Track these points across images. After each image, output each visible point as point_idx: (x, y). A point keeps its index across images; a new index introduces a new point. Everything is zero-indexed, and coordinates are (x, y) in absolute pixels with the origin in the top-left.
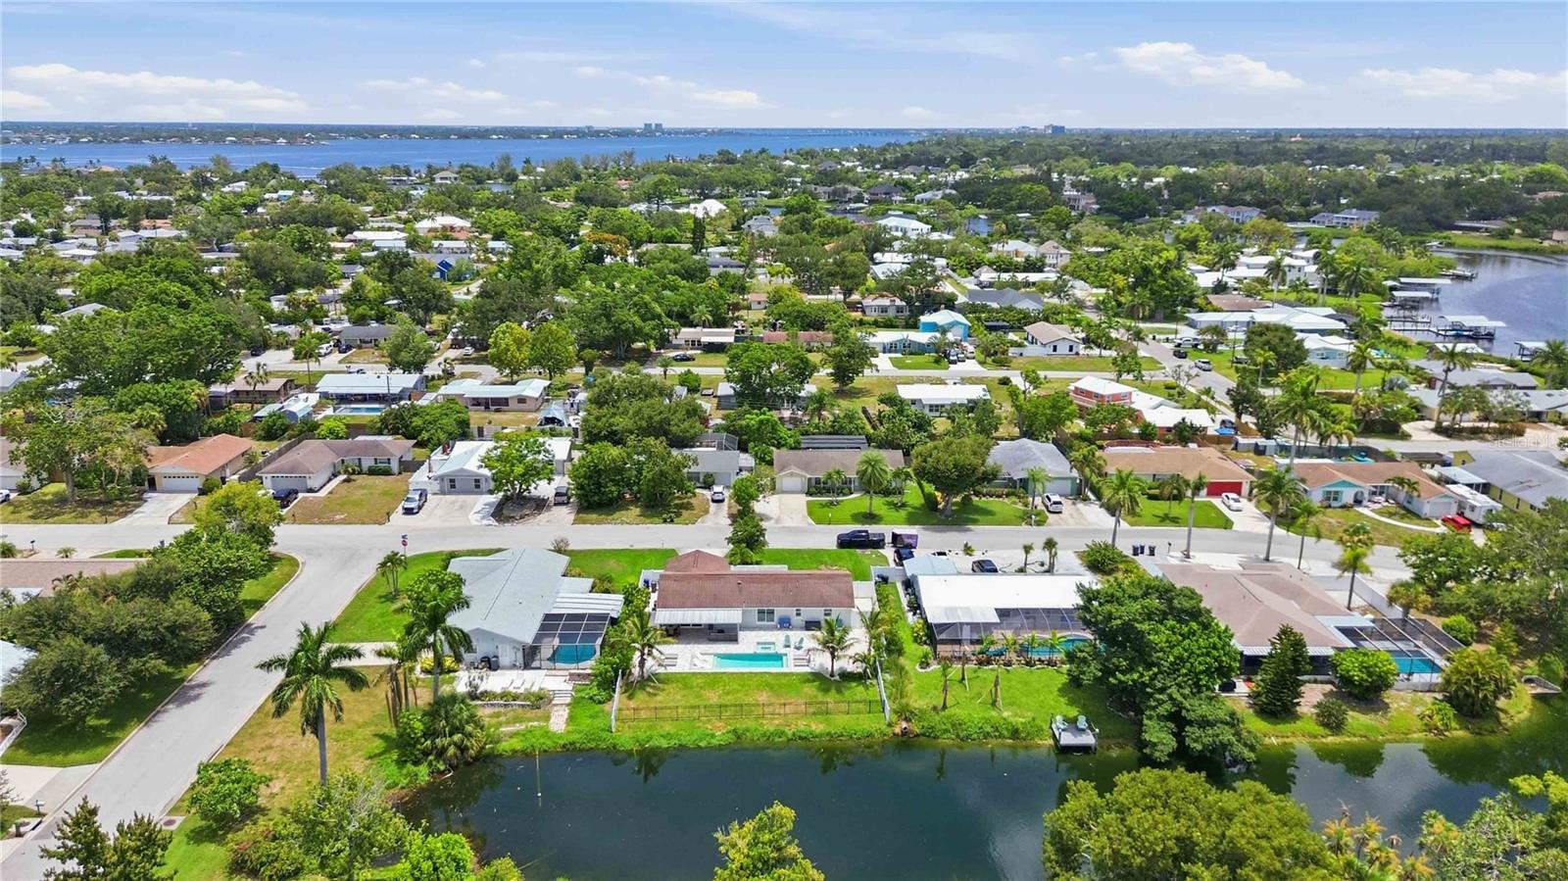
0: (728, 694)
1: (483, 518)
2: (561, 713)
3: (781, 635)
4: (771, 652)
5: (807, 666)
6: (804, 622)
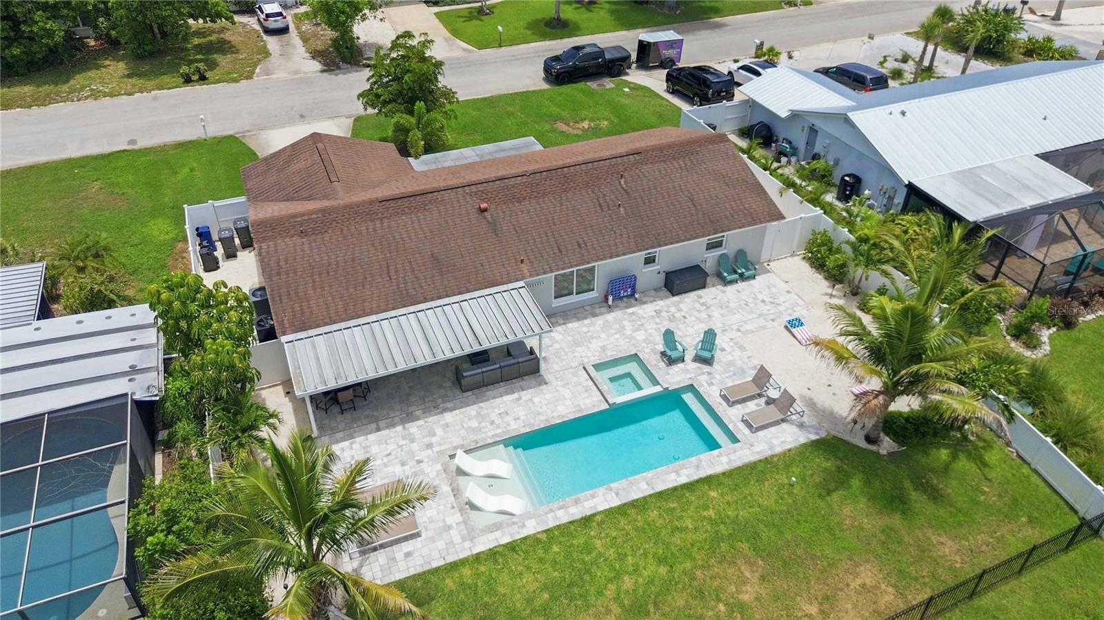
3: (626, 323)
4: (650, 390)
5: (783, 420)
6: (663, 276)
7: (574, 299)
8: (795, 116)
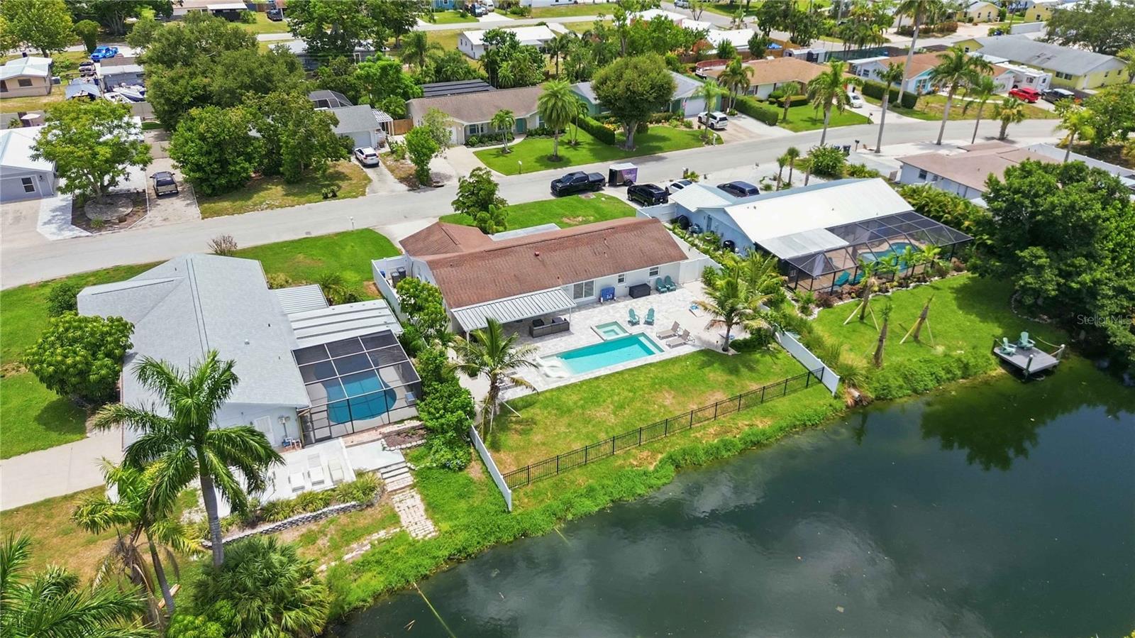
0: (622, 407)
1: (60, 229)
2: (410, 502)
3: (611, 311)
4: (622, 335)
5: (685, 344)
6: (628, 289)
7: (584, 299)
8: (700, 211)
